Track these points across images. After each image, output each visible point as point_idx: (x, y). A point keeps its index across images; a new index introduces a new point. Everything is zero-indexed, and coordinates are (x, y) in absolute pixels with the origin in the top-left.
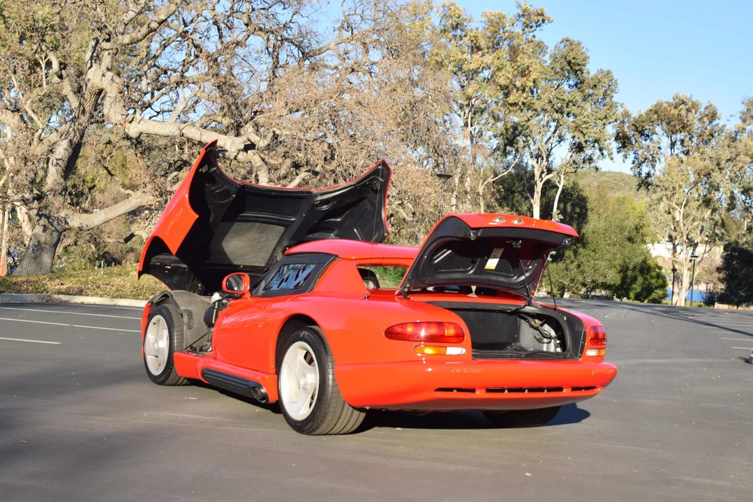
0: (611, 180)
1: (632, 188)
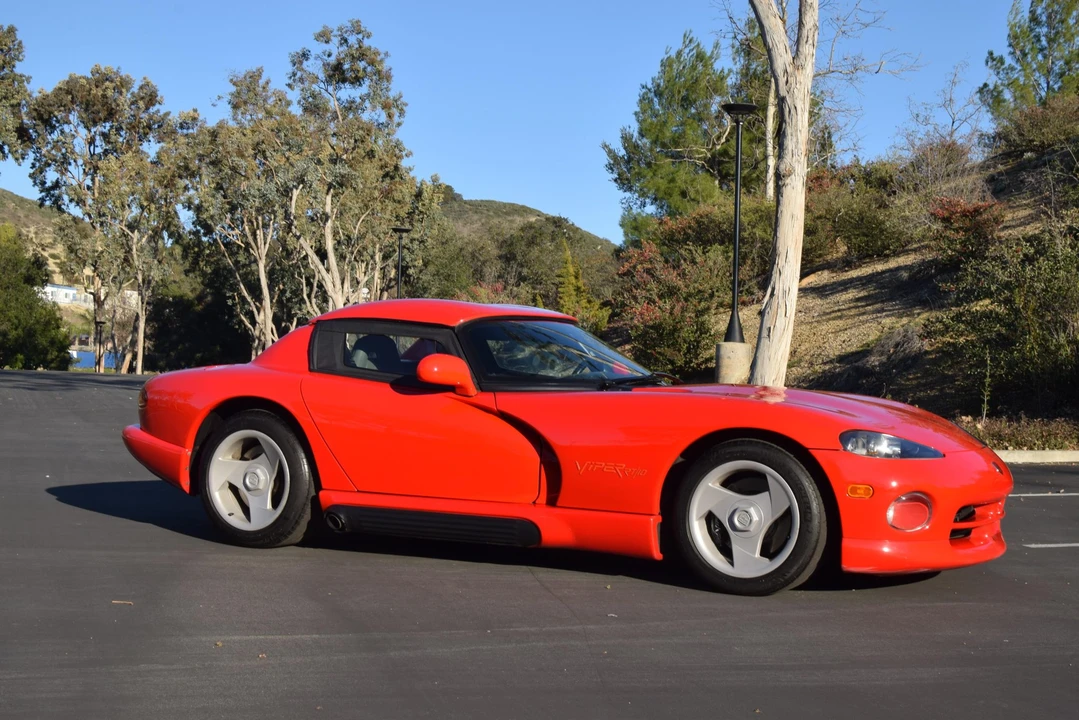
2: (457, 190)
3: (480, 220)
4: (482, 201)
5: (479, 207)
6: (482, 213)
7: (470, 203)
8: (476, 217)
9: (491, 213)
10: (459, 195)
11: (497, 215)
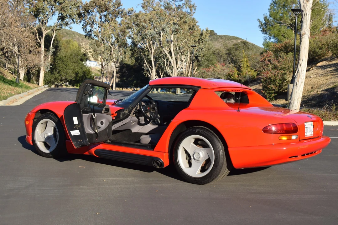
1: (70, 36)
3: (223, 41)
4: (223, 35)
5: (222, 37)
6: (223, 39)
7: (220, 36)
8: (221, 40)
9: (226, 39)
10: (216, 33)
11: (228, 40)
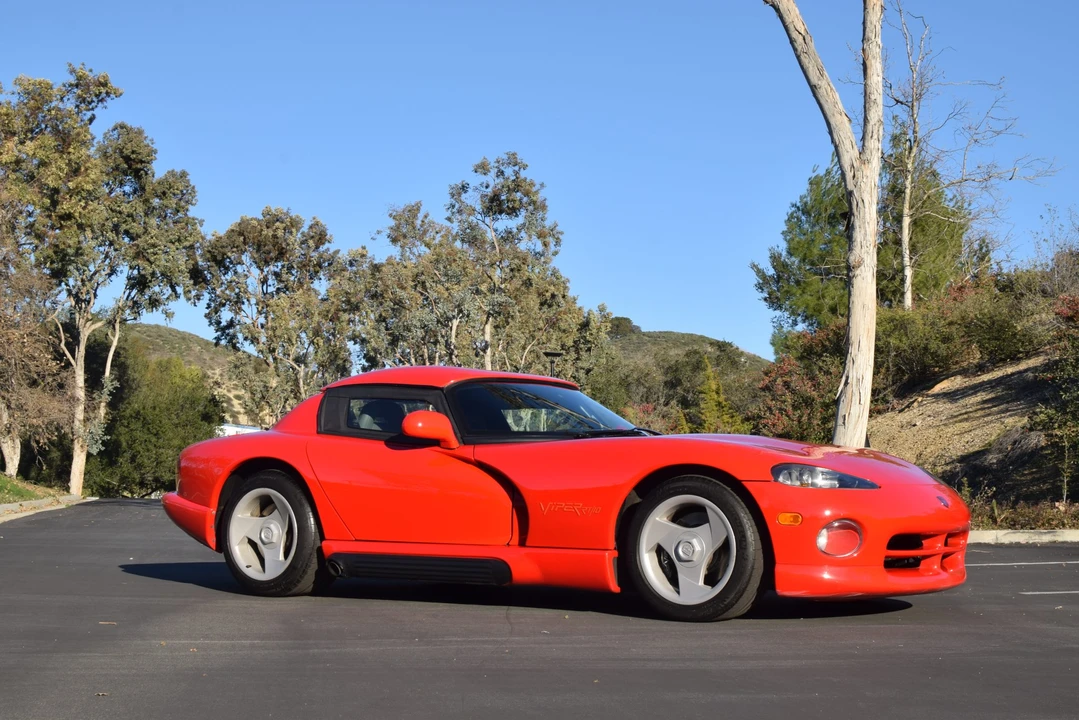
0: (144, 336)
1: (174, 348)
2: (635, 322)
4: (660, 332)
5: (656, 338)
6: (661, 344)
7: (649, 335)
8: (654, 349)
9: (670, 344)
10: (638, 327)
11: (675, 346)
